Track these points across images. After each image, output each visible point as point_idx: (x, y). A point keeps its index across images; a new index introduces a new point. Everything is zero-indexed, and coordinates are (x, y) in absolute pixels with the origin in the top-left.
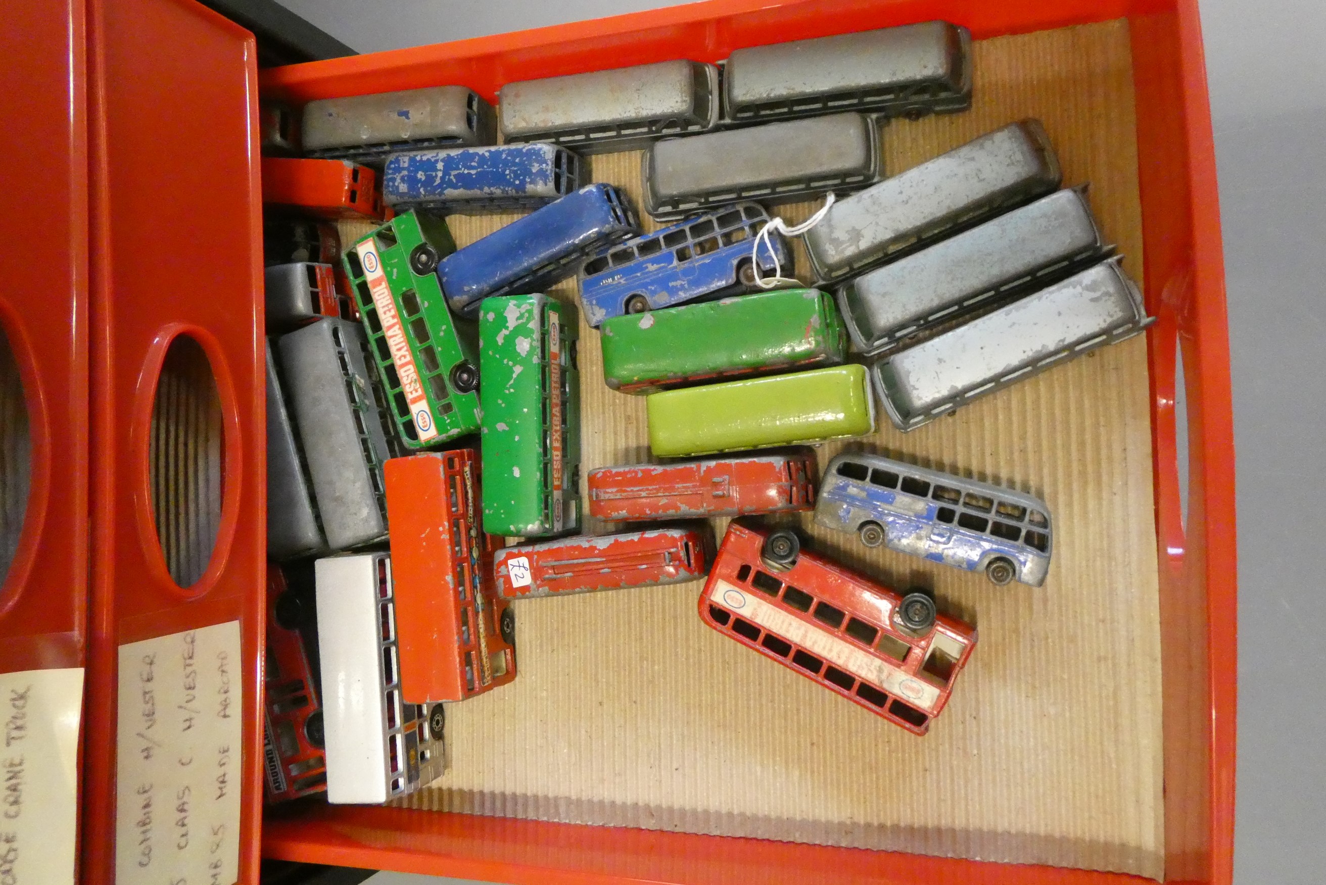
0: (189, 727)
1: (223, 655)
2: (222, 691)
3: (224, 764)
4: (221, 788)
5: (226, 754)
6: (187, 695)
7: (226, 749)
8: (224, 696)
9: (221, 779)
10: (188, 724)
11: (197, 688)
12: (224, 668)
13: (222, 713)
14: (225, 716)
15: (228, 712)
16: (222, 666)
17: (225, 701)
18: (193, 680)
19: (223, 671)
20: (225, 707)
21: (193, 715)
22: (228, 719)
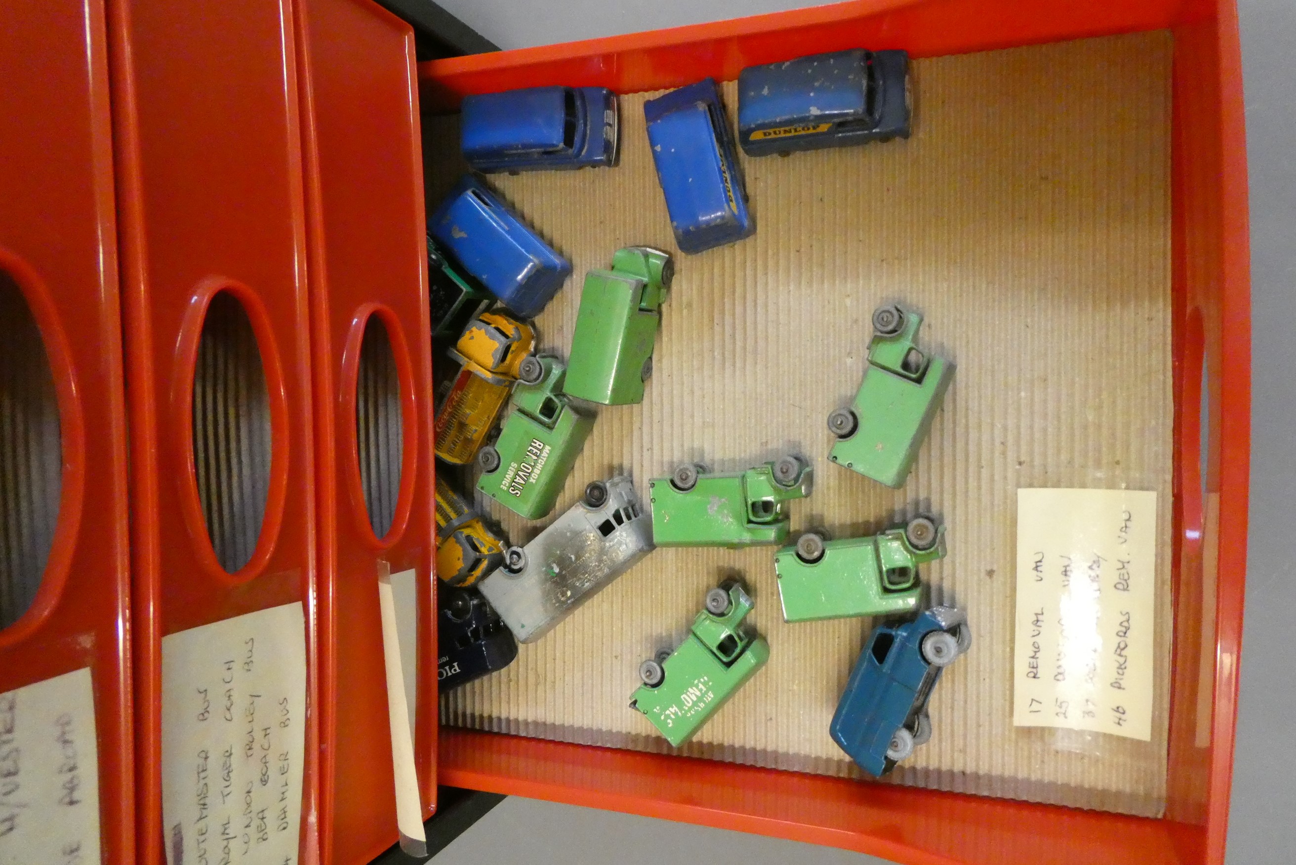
0: (11, 829)
1: (64, 720)
2: (66, 768)
5: (75, 854)
6: (4, 785)
7: (75, 847)
8: (69, 775)
10: (7, 825)
11: (22, 773)
12: (68, 737)
13: (67, 800)
14: (72, 803)
15: (76, 795)
16: (63, 734)
17: (71, 781)
18: (15, 762)
19: (66, 742)
20: (72, 789)
21: (16, 811)
22: (75, 807)
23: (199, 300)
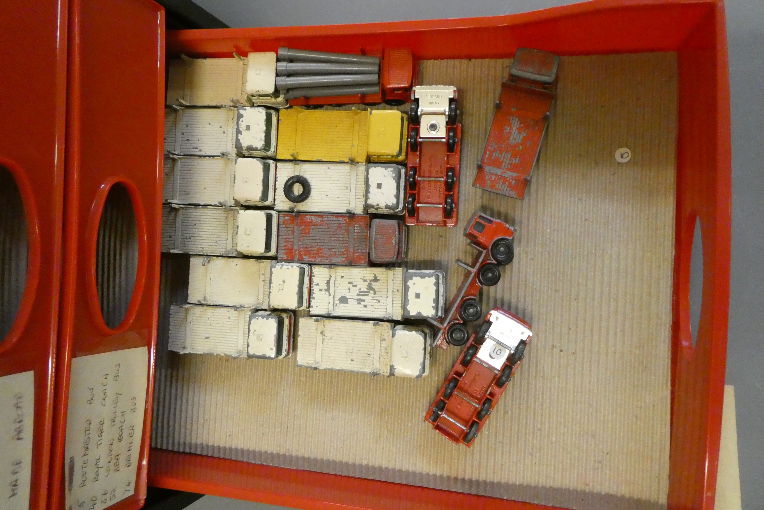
1: (19, 395)
2: (17, 421)
3: (17, 473)
4: (13, 490)
5: (19, 465)
7: (19, 462)
8: (18, 425)
9: (13, 484)
12: (20, 405)
13: (17, 437)
14: (19, 439)
15: (21, 435)
16: (17, 403)
17: (20, 427)
19: (18, 407)
20: (20, 432)
22: (20, 441)
23: (105, 187)
